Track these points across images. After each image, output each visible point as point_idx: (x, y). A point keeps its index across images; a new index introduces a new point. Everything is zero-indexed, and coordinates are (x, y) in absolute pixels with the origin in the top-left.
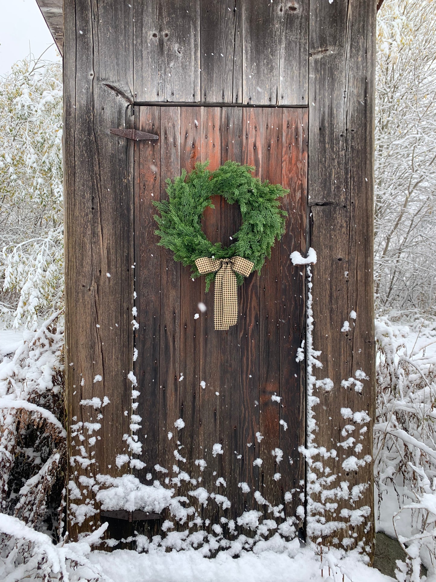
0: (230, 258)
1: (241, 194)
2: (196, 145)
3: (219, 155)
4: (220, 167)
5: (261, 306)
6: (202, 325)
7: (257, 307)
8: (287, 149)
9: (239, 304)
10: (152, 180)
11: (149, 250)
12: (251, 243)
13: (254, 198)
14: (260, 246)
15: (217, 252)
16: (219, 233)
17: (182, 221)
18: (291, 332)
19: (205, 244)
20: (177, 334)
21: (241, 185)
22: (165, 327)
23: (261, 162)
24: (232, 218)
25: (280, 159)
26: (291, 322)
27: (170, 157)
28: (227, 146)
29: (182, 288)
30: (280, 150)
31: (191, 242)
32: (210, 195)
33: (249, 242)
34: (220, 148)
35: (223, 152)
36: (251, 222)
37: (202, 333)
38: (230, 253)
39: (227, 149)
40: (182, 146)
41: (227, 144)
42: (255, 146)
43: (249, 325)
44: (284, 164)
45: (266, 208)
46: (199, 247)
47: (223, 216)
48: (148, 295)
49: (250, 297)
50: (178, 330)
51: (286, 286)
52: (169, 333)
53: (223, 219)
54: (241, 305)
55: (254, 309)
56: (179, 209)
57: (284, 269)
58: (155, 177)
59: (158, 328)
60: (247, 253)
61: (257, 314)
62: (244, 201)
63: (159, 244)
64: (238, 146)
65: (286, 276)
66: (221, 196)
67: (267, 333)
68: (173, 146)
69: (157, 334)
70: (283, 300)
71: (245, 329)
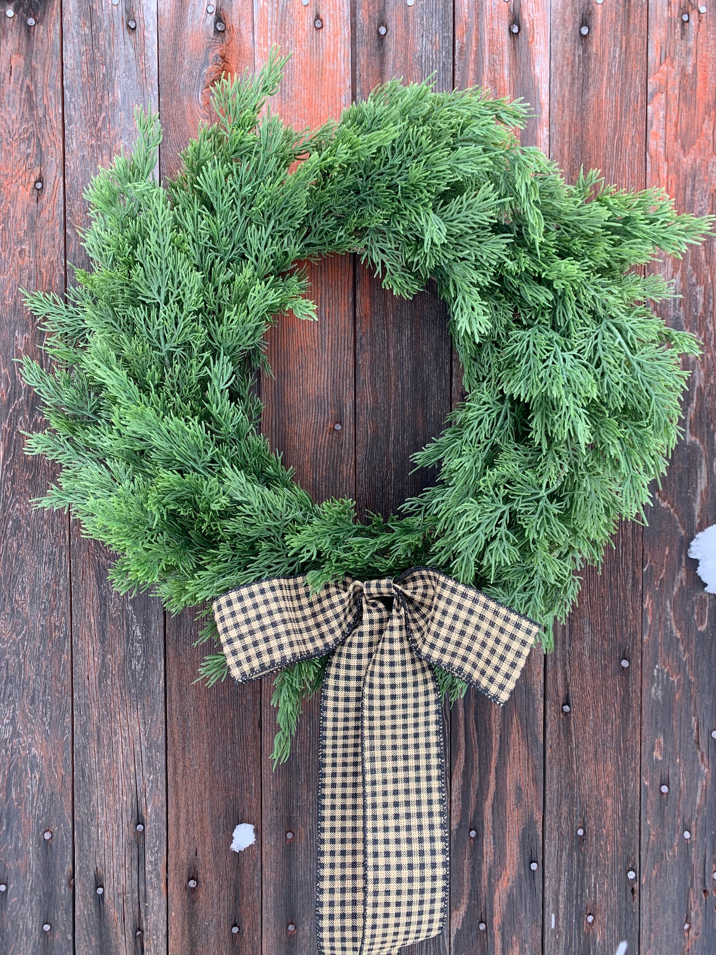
0: (400, 573)
1: (455, 240)
2: (233, 18)
3: (344, 67)
4: (347, 108)
5: (553, 787)
6: (268, 873)
7: (531, 792)
8: (670, 34)
9: (447, 775)
10: (25, 195)
11: (17, 521)
12: (519, 506)
13: (526, 262)
14: (565, 517)
15: (336, 542)
16: (347, 438)
17: (144, 389)
18: (696, 908)
19: (269, 512)
20: (155, 920)
21: (456, 189)
22: (99, 883)
23: (544, 98)
24: (408, 366)
25: (638, 81)
26: (696, 861)
27: (107, 83)
28: (382, 23)
29: (174, 705)
30: (636, 40)
31: (190, 498)
32: (294, 251)
33: (507, 500)
34: (346, 32)
35: (362, 50)
36: (517, 388)
37: (269, 914)
38: (400, 550)
39: (381, 38)
40: (166, 26)
41: (382, 12)
42: (516, 20)
43: (494, 877)
44: (656, 110)
45: (593, 312)
46: (230, 525)
47: (365, 360)
48: (16, 734)
49: (496, 745)
50: (156, 900)
51: (668, 690)
52: (113, 912)
53: (365, 374)
54: (457, 782)
55: (519, 799)
56: (130, 326)
57: (659, 605)
58: (40, 180)
59: (63, 890)
60: (491, 560)
61: (529, 825)
62: (476, 277)
63: (45, 503)
64: (436, 24)
65: (672, 643)
66: (355, 257)
67: (580, 917)
68: (120, 29)
69: (61, 916)
70: (657, 755)
71: (474, 895)
